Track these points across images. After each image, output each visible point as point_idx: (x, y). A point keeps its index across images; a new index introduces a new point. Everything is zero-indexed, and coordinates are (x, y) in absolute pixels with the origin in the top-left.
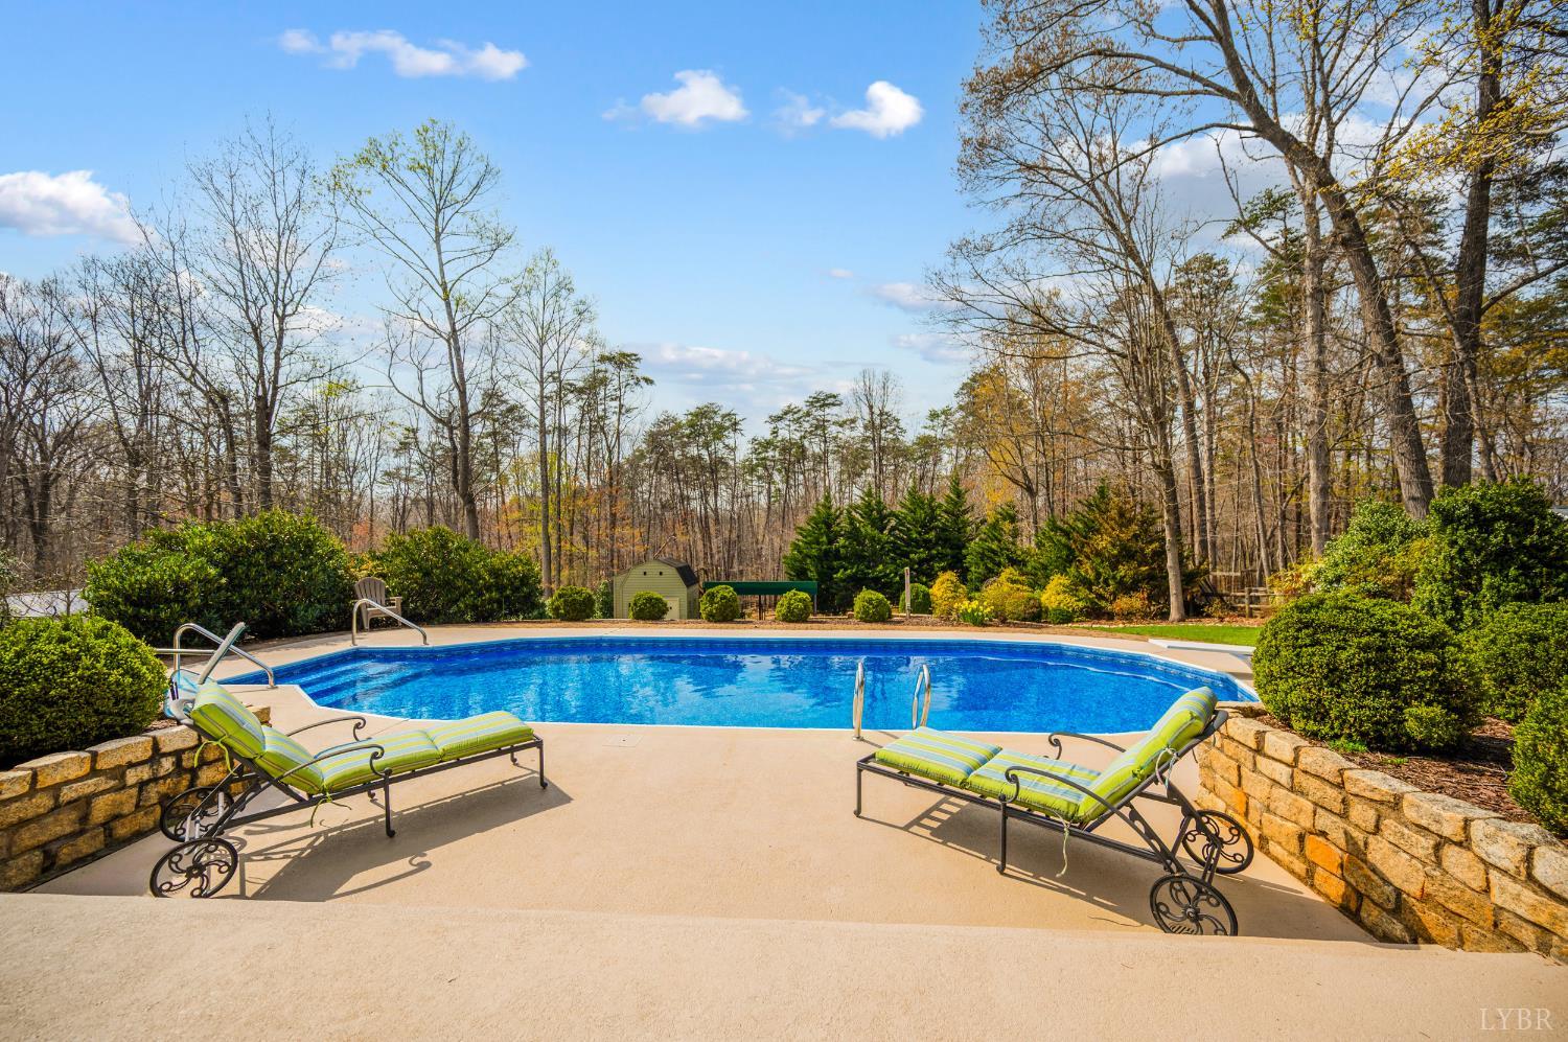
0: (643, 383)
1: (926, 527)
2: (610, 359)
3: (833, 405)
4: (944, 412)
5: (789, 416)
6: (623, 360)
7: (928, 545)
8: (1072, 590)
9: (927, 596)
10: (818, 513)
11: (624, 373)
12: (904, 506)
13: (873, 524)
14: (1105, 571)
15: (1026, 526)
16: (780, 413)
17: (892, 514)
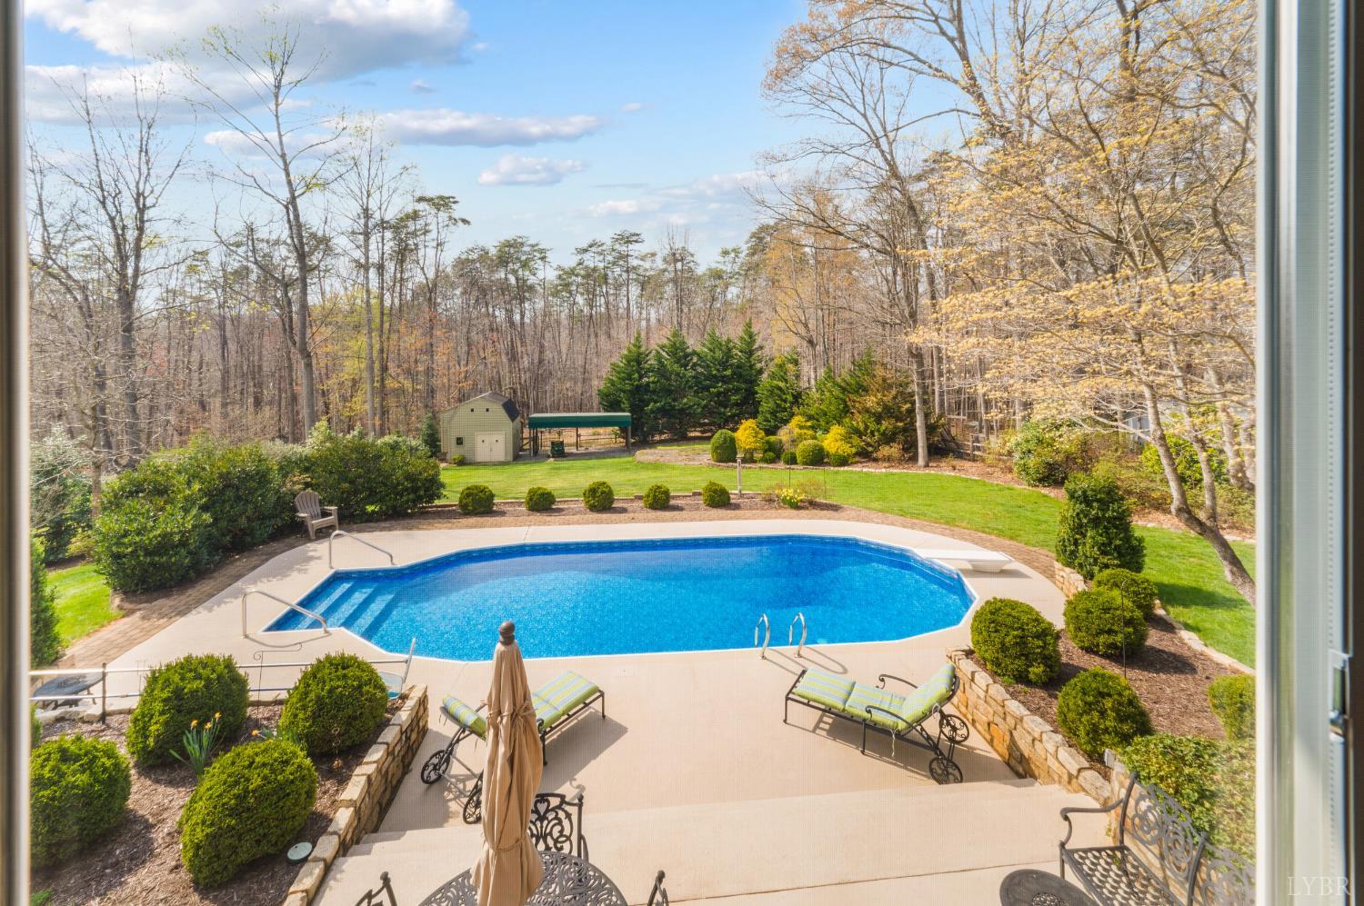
0: (460, 223)
1: (724, 364)
2: (429, 200)
3: (636, 241)
4: (734, 250)
5: (593, 249)
6: (442, 203)
7: (724, 380)
8: (847, 438)
9: (733, 440)
10: (630, 351)
11: (443, 215)
12: (704, 345)
13: (678, 361)
14: (872, 426)
15: (807, 370)
16: (585, 246)
17: (694, 353)
